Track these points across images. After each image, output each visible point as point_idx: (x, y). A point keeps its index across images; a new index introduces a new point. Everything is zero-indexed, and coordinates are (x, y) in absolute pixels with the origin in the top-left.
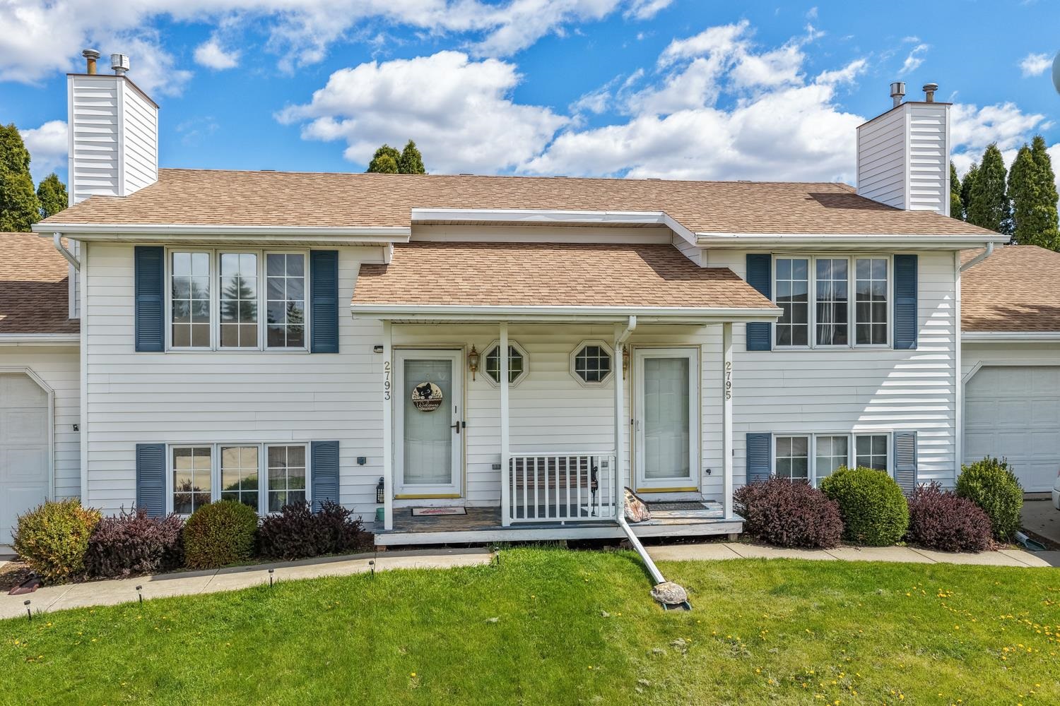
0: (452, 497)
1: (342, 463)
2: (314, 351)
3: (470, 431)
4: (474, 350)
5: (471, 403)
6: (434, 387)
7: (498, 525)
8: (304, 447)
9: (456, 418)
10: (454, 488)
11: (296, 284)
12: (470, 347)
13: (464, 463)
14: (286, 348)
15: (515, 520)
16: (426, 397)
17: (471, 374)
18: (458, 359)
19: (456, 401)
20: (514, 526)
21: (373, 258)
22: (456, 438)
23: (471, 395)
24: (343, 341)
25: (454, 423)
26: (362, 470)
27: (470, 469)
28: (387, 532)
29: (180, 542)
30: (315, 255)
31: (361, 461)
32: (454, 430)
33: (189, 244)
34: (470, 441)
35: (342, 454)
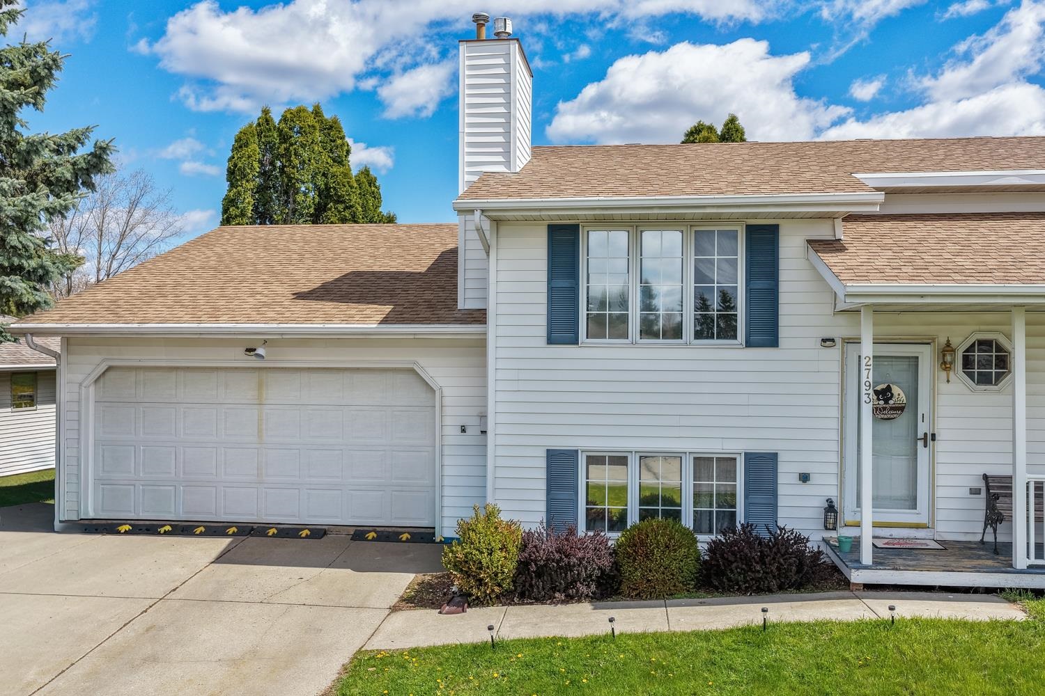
0: (917, 526)
1: (782, 479)
2: (749, 344)
3: (940, 446)
4: (948, 344)
5: (941, 411)
6: (896, 390)
7: (1009, 568)
8: (735, 459)
9: (923, 429)
10: (920, 515)
11: (726, 266)
12: (943, 341)
13: (932, 486)
14: (715, 341)
15: (1033, 561)
16: (886, 402)
17: (944, 374)
18: (926, 356)
19: (923, 407)
20: (1032, 569)
21: (822, 231)
22: (923, 453)
23: (942, 400)
24: (783, 333)
25: (920, 435)
26: (805, 489)
27: (940, 492)
28: (866, 568)
29: (616, 566)
30: (751, 229)
31: (804, 478)
32: (920, 444)
33: (606, 220)
34: (940, 458)
35: (782, 467)
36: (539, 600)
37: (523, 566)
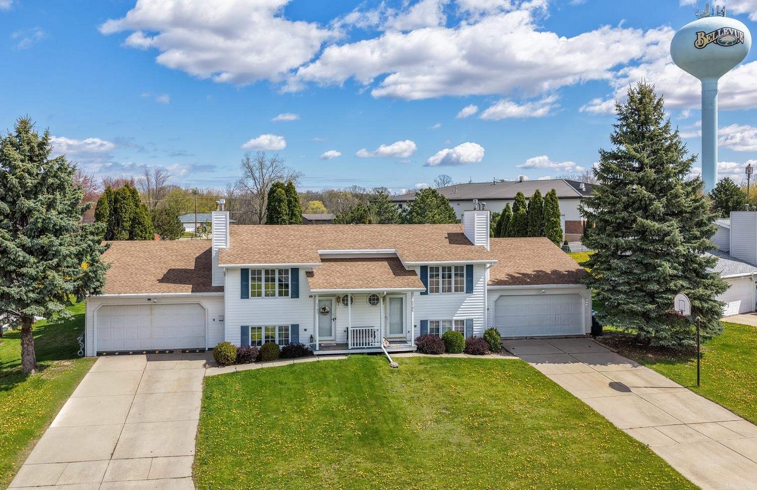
0: (332, 340)
2: (292, 297)
3: (337, 321)
4: (339, 296)
5: (338, 312)
6: (327, 308)
7: (347, 349)
8: (289, 326)
9: (333, 317)
10: (332, 338)
11: (287, 278)
13: (335, 330)
14: (284, 297)
15: (352, 347)
16: (325, 311)
17: (338, 304)
18: (334, 299)
19: (333, 312)
20: (352, 349)
21: (309, 269)
22: (333, 322)
23: (338, 310)
24: (300, 294)
26: (306, 333)
27: (337, 332)
28: (317, 351)
29: (260, 354)
30: (292, 271)
31: (305, 330)
32: (332, 320)
33: (256, 268)
34: (337, 324)
35: (299, 328)
36: (242, 364)
37: (238, 356)
